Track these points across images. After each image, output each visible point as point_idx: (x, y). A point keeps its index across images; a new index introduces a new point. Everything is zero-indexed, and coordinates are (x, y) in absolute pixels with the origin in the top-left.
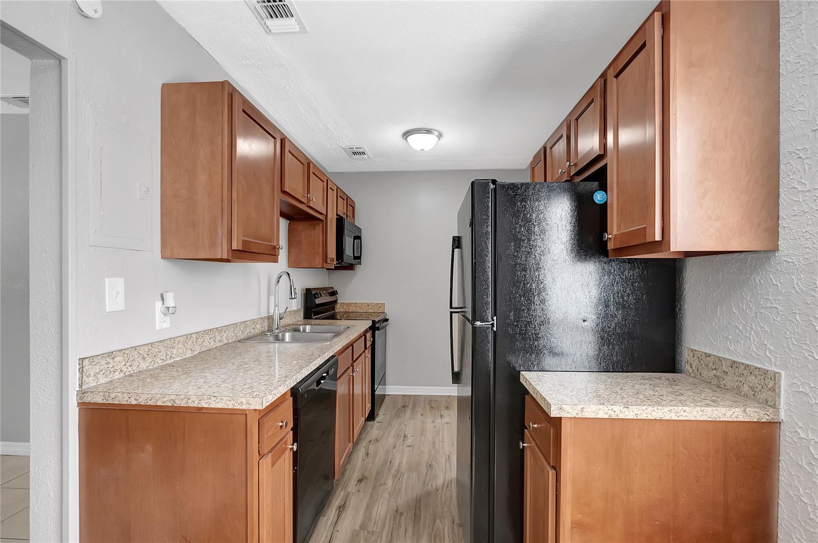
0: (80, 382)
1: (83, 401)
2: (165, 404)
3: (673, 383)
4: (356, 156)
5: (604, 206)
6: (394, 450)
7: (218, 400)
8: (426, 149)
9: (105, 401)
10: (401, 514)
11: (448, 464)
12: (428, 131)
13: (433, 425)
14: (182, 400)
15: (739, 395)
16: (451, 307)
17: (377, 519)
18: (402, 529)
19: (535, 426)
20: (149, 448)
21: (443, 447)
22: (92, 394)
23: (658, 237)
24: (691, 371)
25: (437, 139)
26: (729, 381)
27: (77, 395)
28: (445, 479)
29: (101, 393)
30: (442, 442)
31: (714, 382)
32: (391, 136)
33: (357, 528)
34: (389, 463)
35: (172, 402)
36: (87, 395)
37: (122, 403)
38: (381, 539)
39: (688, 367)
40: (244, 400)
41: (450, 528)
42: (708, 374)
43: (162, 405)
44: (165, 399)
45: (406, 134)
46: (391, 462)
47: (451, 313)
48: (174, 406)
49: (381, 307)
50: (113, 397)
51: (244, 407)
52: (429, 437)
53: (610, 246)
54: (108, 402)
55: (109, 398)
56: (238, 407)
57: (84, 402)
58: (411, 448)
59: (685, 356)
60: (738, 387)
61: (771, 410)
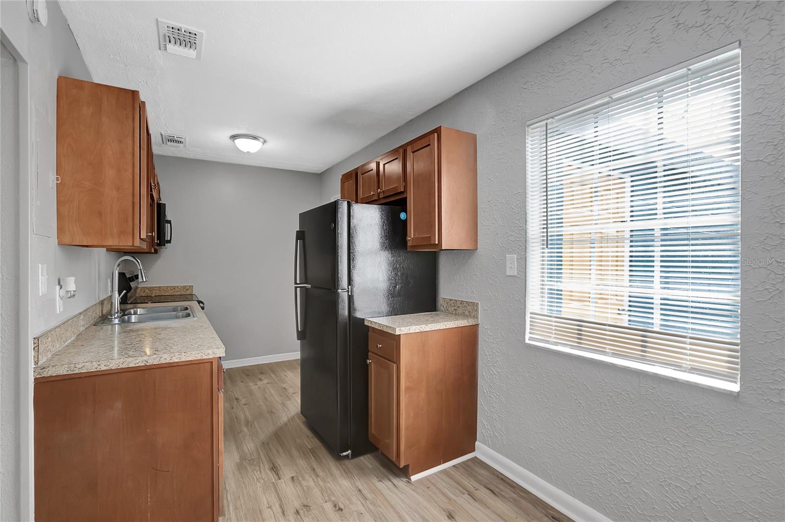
0: (36, 359)
1: (43, 375)
2: (137, 365)
3: (438, 315)
4: (172, 144)
5: (405, 222)
6: (234, 410)
7: (188, 355)
8: (251, 152)
9: (70, 372)
10: (268, 444)
11: (285, 408)
12: (255, 138)
13: (256, 387)
14: (154, 359)
15: (464, 316)
16: (296, 283)
17: (251, 451)
18: (274, 451)
19: (380, 346)
20: (119, 405)
21: (275, 399)
22: (54, 368)
23: (437, 243)
24: (443, 309)
25: (262, 144)
26: (460, 311)
27: (34, 372)
28: (288, 417)
29: (65, 366)
30: (271, 396)
31: (454, 312)
32: (221, 136)
33: (238, 461)
34: (235, 419)
35: (145, 362)
36: (47, 370)
37: (91, 371)
38: (262, 461)
39: (442, 308)
40: (210, 352)
41: (308, 441)
42: (451, 309)
43: (135, 366)
44: (137, 361)
45: (234, 137)
46: (236, 418)
47: (296, 288)
48: (146, 365)
49: (188, 289)
50: (80, 367)
51: (210, 357)
52: (259, 395)
53: (409, 244)
54: (75, 372)
55: (75, 369)
56: (206, 357)
57: (44, 377)
58: (247, 406)
59: (440, 302)
60: (464, 312)
61: (476, 319)
